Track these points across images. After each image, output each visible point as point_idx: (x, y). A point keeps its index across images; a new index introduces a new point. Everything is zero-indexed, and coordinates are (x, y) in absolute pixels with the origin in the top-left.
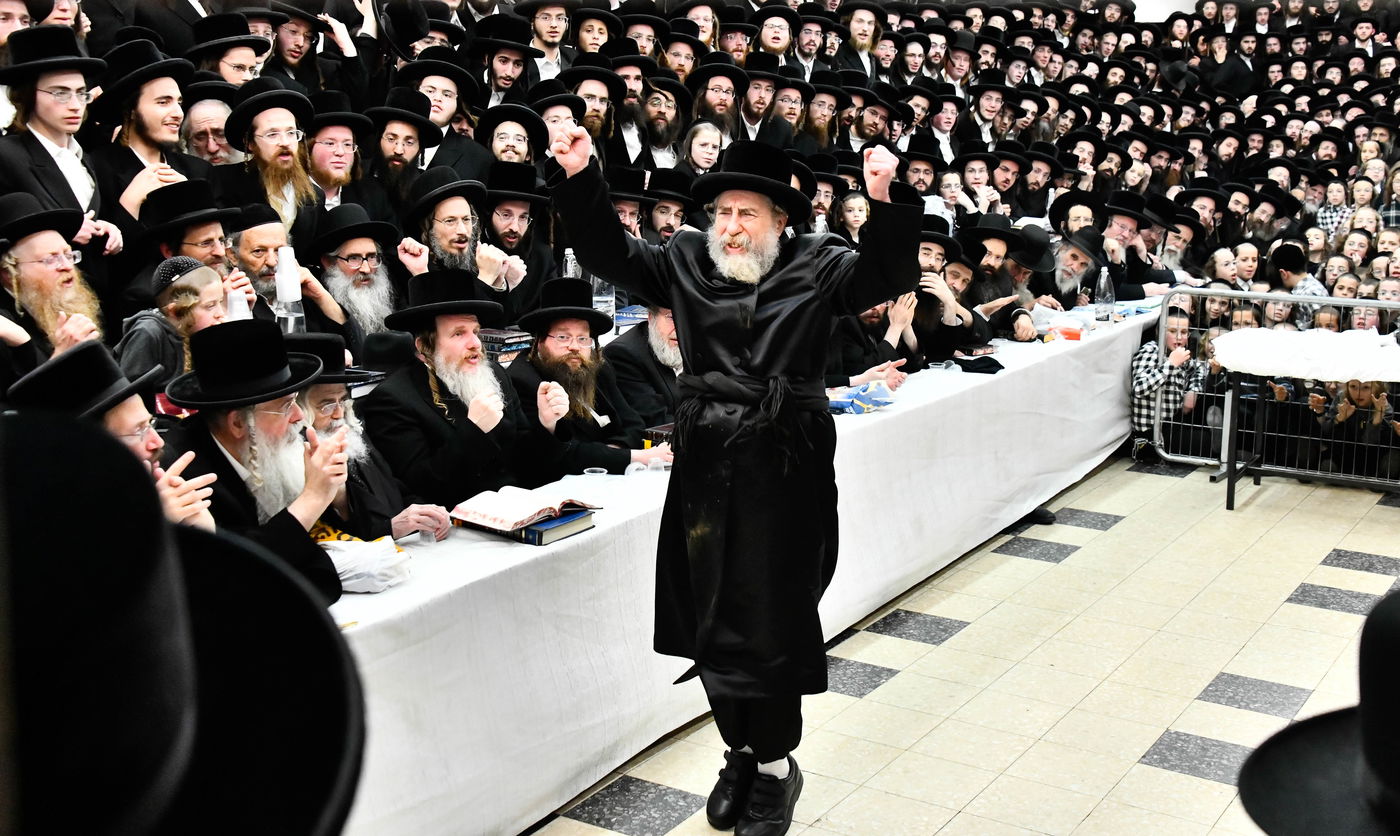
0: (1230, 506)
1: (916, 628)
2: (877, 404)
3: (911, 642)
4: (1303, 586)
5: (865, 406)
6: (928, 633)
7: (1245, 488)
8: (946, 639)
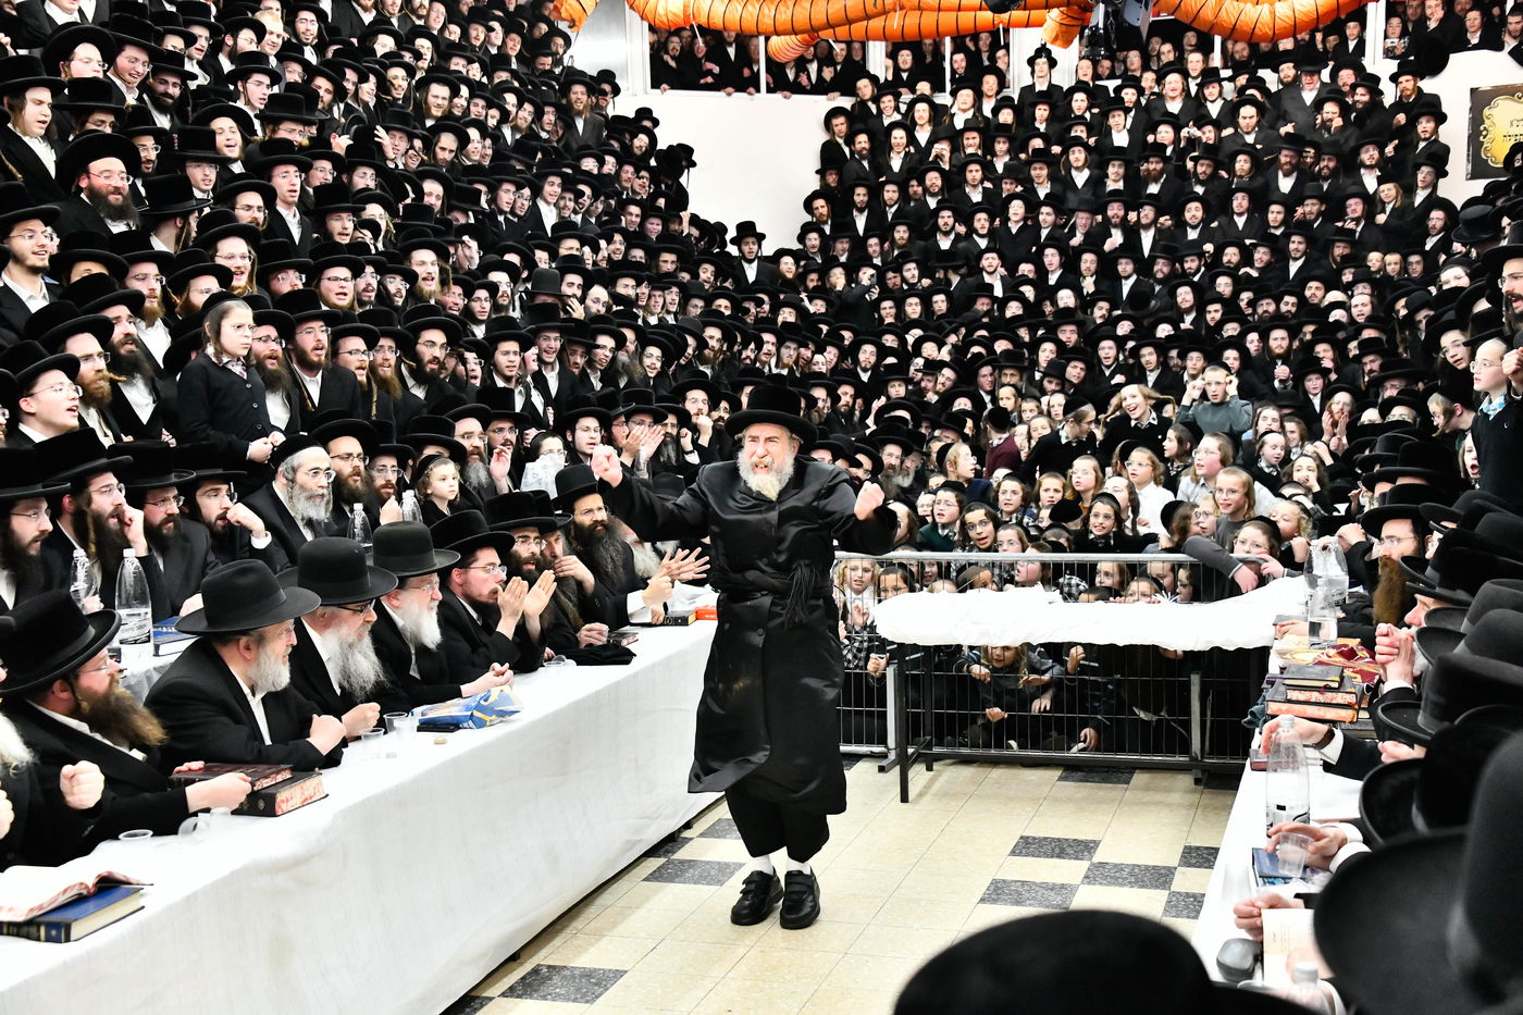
0: (904, 798)
1: (562, 986)
2: (502, 714)
3: (558, 1004)
4: (995, 882)
5: (487, 718)
6: (578, 990)
7: (918, 775)
8: (601, 995)
